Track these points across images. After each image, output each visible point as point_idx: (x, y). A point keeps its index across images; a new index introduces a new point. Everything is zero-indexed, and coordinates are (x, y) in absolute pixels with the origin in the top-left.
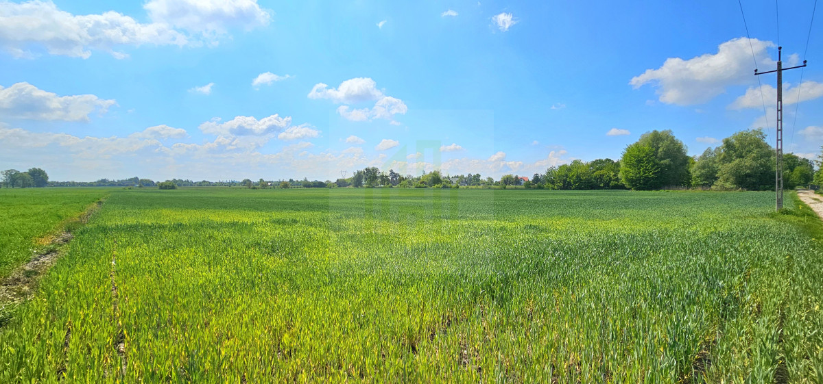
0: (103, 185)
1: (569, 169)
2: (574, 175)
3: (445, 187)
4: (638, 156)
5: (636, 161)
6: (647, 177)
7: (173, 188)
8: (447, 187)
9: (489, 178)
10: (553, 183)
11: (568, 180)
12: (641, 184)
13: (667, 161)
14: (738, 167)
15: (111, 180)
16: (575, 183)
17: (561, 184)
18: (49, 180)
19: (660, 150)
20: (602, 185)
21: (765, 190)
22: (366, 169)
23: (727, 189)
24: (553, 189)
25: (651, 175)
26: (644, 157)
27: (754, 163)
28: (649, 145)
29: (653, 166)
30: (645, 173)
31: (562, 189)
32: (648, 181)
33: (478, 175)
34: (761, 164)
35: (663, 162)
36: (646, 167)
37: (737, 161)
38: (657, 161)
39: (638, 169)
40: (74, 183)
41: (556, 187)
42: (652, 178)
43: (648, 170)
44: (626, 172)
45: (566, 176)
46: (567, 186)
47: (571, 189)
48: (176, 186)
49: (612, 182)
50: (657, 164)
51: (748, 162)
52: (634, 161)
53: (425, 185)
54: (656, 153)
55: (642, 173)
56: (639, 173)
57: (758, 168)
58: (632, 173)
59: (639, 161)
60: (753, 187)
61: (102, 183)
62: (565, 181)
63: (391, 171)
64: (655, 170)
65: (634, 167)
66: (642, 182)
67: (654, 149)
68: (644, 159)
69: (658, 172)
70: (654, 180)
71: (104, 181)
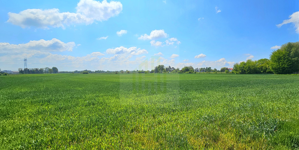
0: (76, 73)
1: (245, 64)
2: (247, 67)
3: (190, 73)
4: (279, 56)
5: (278, 59)
6: (284, 67)
7: (87, 73)
8: (191, 73)
9: (215, 69)
10: (237, 71)
11: (244, 69)
12: (280, 71)
13: (296, 59)
15: (78, 71)
16: (248, 70)
17: (240, 71)
18: (59, 71)
19: (292, 53)
20: (262, 72)
22: (159, 66)
24: (237, 74)
25: (286, 66)
26: (282, 57)
28: (285, 50)
29: (287, 61)
30: (283, 65)
31: (241, 73)
32: (284, 69)
33: (210, 68)
35: (293, 59)
36: (283, 62)
38: (290, 58)
39: (279, 63)
40: (67, 72)
41: (238, 73)
42: (287, 68)
43: (284, 63)
44: (272, 64)
45: (243, 67)
46: (243, 72)
47: (245, 73)
48: (88, 73)
49: (267, 70)
50: (290, 60)
52: (276, 58)
53: (182, 72)
54: (289, 55)
55: (281, 65)
56: (279, 65)
58: (275, 65)
59: (279, 59)
62: (242, 70)
63: (169, 66)
64: (288, 63)
65: (277, 62)
66: (281, 70)
67: (288, 52)
68: (282, 58)
69: (290, 64)
70: (288, 69)
71: (76, 71)
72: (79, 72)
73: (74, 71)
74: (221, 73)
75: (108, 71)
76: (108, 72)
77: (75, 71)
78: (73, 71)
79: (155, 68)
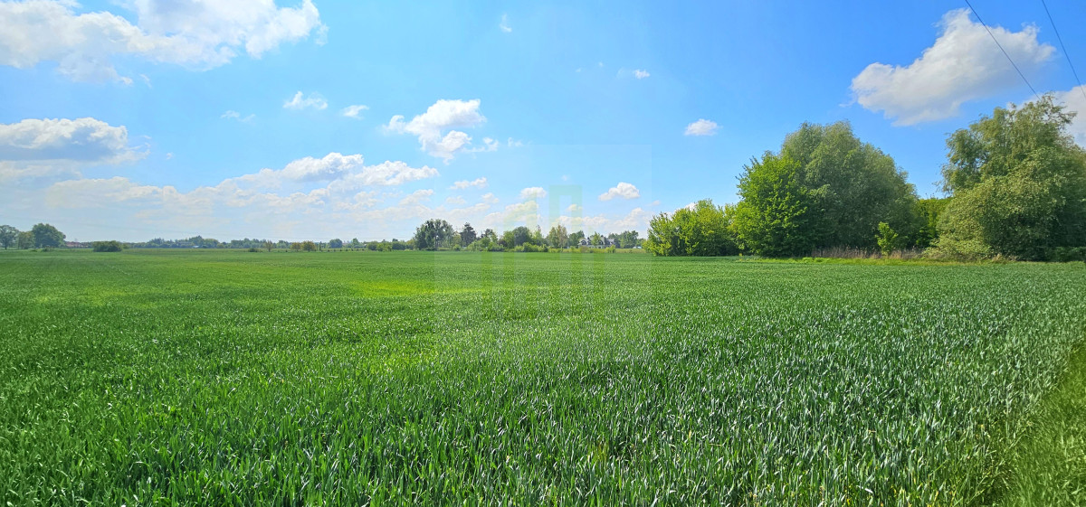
0: (158, 247)
2: (692, 227)
4: (764, 180)
5: (760, 193)
6: (779, 228)
8: (531, 251)
10: (658, 242)
11: (681, 236)
12: (769, 243)
13: (823, 191)
14: (993, 196)
15: (166, 239)
16: (692, 242)
17: (669, 246)
19: (811, 165)
21: (1066, 259)
23: (961, 257)
24: (658, 254)
25: (786, 223)
26: (775, 182)
27: (1036, 187)
29: (791, 202)
30: (775, 218)
32: (781, 237)
34: (1053, 188)
35: (814, 192)
36: (778, 205)
37: (988, 183)
38: (803, 190)
39: (763, 210)
41: (661, 251)
42: (790, 230)
43: (781, 211)
45: (680, 229)
46: (678, 248)
47: (685, 254)
50: (803, 198)
51: (1016, 184)
52: (755, 191)
53: (505, 245)
54: (800, 173)
55: (768, 219)
56: (764, 218)
57: (1044, 198)
58: (753, 218)
59: (766, 192)
60: (1038, 252)
61: (153, 244)
62: (675, 239)
64: (795, 211)
65: (755, 205)
66: (769, 238)
67: (798, 164)
68: (775, 186)
69: (801, 215)
70: (794, 235)
71: (158, 241)
72: (167, 245)
73: (146, 240)
74: (631, 252)
75: (281, 242)
76: (281, 245)
77: (153, 241)
78: (146, 242)
79: (416, 232)
